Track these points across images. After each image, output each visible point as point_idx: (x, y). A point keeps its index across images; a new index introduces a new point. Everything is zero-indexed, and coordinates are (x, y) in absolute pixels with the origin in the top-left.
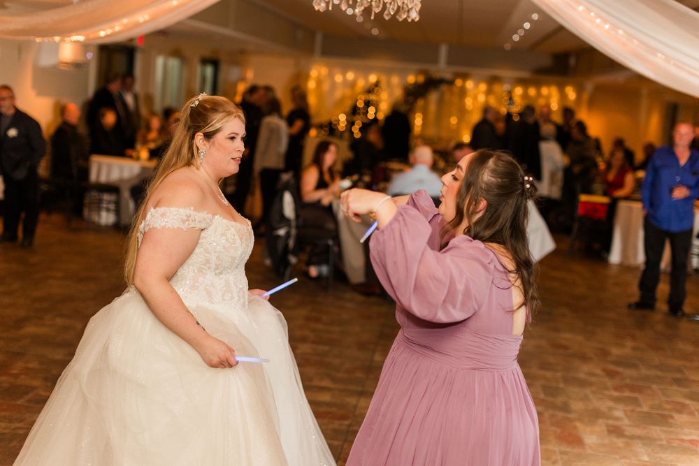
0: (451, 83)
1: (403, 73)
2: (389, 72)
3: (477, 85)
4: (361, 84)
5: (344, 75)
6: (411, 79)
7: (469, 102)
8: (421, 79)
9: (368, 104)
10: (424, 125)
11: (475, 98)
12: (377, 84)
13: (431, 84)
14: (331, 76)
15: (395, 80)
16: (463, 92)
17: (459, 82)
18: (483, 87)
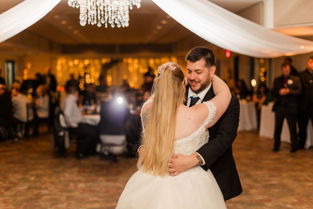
0: (121, 61)
1: (100, 59)
2: (93, 58)
3: (133, 61)
4: (81, 65)
5: (73, 61)
6: (104, 61)
7: (131, 69)
9: (85, 74)
10: (112, 81)
11: (133, 67)
12: (89, 65)
13: (114, 63)
14: (67, 63)
15: (97, 62)
16: (128, 64)
17: (125, 60)
18: (136, 61)
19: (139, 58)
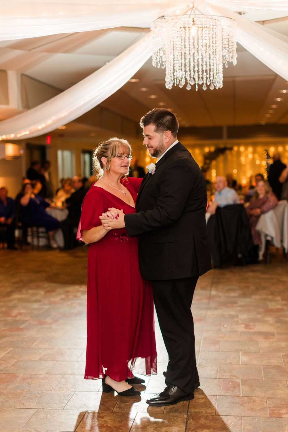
0: (231, 149)
1: (202, 147)
2: (193, 147)
3: (246, 149)
6: (207, 150)
7: (243, 159)
8: (213, 149)
11: (247, 156)
13: (220, 151)
15: (197, 151)
16: (239, 154)
17: (235, 148)
18: (250, 149)
19: (255, 145)
